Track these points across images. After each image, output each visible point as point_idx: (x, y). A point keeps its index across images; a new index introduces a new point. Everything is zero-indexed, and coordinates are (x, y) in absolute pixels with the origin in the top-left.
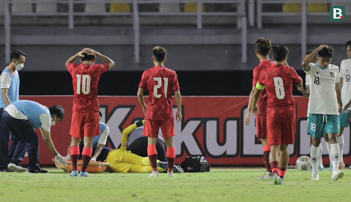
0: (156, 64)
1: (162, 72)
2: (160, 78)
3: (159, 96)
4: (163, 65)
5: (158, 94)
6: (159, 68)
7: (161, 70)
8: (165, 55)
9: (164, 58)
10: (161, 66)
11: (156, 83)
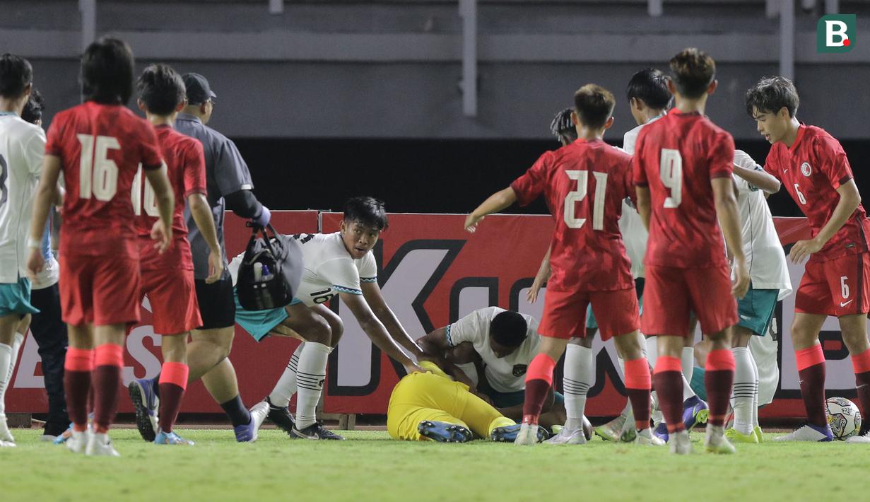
0: (582, 131)
1: (593, 158)
2: (586, 173)
3: (579, 223)
4: (599, 137)
5: (576, 217)
6: (586, 145)
7: (592, 151)
8: (607, 112)
9: (604, 119)
10: (594, 140)
11: (573, 186)
